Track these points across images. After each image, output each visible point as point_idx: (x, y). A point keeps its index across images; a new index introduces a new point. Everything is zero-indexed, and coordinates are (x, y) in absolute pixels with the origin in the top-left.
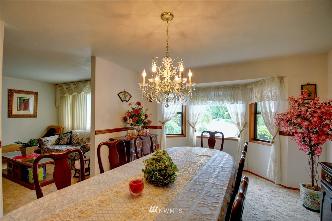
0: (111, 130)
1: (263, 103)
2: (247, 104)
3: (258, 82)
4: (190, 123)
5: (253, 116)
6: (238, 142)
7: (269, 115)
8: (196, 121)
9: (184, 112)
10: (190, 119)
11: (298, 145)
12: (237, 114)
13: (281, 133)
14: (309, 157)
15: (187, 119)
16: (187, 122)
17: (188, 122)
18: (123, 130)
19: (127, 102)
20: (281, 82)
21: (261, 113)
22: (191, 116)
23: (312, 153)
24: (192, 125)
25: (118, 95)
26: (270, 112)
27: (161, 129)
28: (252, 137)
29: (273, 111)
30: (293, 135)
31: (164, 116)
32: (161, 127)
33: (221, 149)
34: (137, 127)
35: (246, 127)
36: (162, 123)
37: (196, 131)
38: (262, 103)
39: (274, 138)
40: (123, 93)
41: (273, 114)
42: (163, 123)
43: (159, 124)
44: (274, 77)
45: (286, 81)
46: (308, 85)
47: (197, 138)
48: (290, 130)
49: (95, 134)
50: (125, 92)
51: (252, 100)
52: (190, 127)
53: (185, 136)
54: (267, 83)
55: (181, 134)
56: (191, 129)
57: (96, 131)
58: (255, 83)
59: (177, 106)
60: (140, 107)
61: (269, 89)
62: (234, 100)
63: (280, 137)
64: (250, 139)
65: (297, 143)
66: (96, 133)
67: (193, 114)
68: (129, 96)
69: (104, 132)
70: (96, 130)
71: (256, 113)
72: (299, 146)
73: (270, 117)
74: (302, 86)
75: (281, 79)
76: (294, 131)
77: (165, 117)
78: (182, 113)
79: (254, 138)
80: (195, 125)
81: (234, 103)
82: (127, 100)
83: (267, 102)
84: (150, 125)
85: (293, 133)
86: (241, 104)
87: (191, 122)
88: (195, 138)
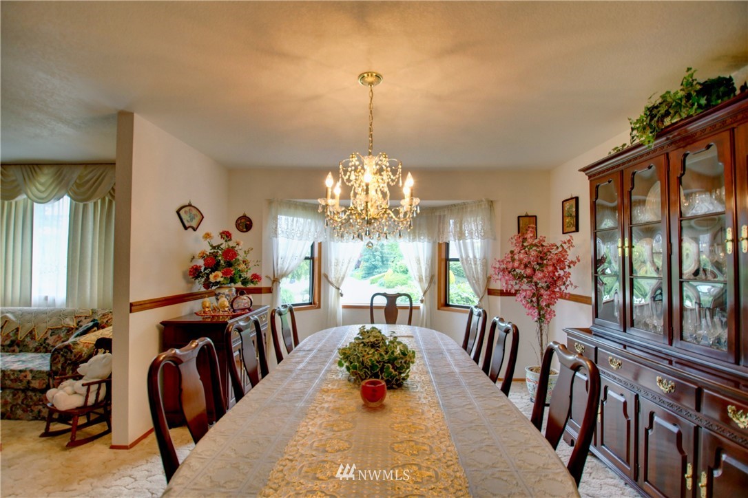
0: (163, 301)
1: (463, 242)
2: (434, 243)
3: (455, 205)
4: (330, 280)
5: (443, 263)
6: (419, 313)
7: (472, 263)
8: (344, 275)
9: (316, 255)
10: (331, 270)
11: (525, 307)
12: (419, 260)
13: (490, 292)
14: (536, 325)
15: (322, 272)
16: (323, 278)
17: (326, 277)
18: (186, 298)
19: (195, 230)
20: (491, 210)
21: (460, 259)
22: (333, 264)
23: (541, 318)
24: (334, 282)
25: (178, 212)
26: (475, 257)
27: (270, 294)
28: (442, 301)
29: (478, 256)
30: (514, 295)
31: (277, 265)
32: (269, 290)
33: (410, 323)
34: (226, 291)
35: (433, 285)
36: (274, 281)
37: (342, 295)
38: (461, 241)
39: (480, 301)
40: (187, 209)
41: (478, 260)
42: (276, 281)
43: (264, 283)
44: (482, 201)
45: (498, 208)
46: (527, 216)
47: (345, 310)
48: (512, 285)
49: (131, 312)
50: (190, 205)
51: (445, 236)
52: (331, 286)
53: (319, 307)
54: (469, 209)
55: (311, 304)
56: (332, 291)
57: (131, 305)
58: (450, 208)
59: (304, 245)
60: (231, 244)
61: (472, 219)
62: (415, 236)
63: (488, 298)
64: (440, 305)
65: (523, 305)
66: (133, 308)
67: (337, 260)
68: (199, 217)
69: (149, 305)
70: (132, 300)
71: (447, 260)
72: (527, 310)
73: (473, 266)
74: (519, 217)
75: (491, 204)
76: (517, 287)
77: (281, 268)
78: (312, 258)
79: (445, 304)
80: (340, 284)
81: (414, 240)
82: (195, 226)
83: (468, 241)
84: (259, 285)
85: (517, 291)
86: (426, 243)
87: (332, 277)
88: (340, 311)
